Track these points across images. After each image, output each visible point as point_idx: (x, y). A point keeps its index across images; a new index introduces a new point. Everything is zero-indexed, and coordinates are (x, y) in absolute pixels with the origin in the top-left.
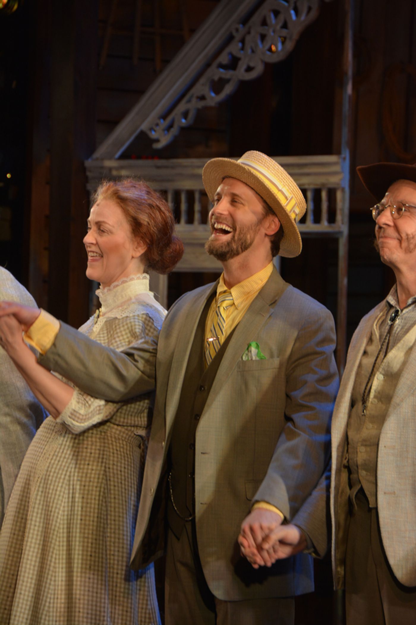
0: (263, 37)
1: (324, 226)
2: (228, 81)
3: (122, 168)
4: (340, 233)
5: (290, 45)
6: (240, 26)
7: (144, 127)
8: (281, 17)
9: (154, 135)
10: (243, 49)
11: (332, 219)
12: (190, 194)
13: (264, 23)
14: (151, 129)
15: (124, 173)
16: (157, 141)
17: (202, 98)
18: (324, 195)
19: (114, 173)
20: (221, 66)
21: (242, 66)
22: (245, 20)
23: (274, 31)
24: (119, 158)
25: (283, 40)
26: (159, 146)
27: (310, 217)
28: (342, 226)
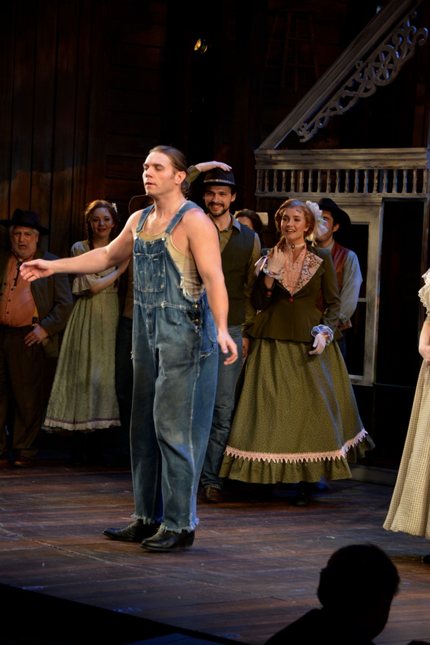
0: (376, 69)
1: (414, 194)
2: (351, 98)
3: (279, 155)
4: (426, 199)
5: (394, 74)
6: (361, 62)
7: (294, 128)
8: (389, 56)
9: (300, 134)
10: (362, 77)
11: (420, 190)
12: (324, 172)
13: (378, 60)
14: (299, 130)
15: (280, 158)
16: (303, 137)
17: (334, 109)
18: (415, 173)
19: (274, 158)
20: (347, 88)
21: (362, 88)
22: (364, 58)
23: (384, 66)
24: (277, 149)
25: (390, 71)
26: (304, 140)
27: (405, 188)
28: (426, 194)
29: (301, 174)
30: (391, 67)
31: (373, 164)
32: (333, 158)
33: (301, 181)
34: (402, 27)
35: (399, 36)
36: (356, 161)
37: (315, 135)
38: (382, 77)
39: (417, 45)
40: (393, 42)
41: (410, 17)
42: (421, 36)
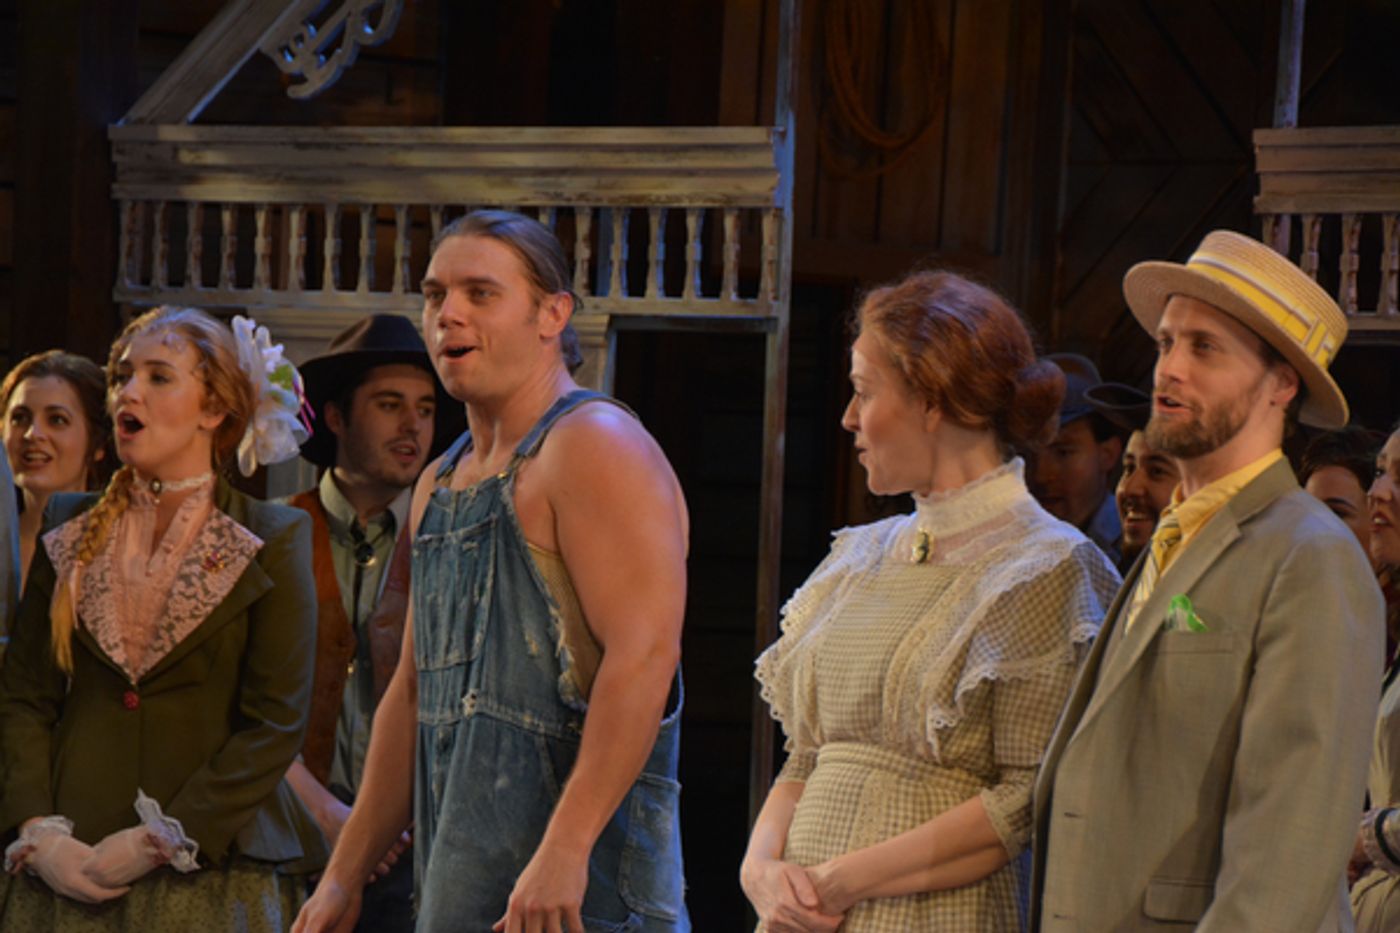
1: (728, 305)
3: (207, 145)
4: (770, 321)
7: (264, 43)
9: (289, 64)
11: (749, 287)
12: (384, 219)
14: (285, 49)
15: (211, 157)
16: (300, 79)
18: (729, 223)
19: (186, 157)
24: (200, 121)
26: (303, 92)
27: (692, 280)
28: (775, 304)
29: (295, 220)
31: (572, 188)
32: (416, 159)
33: (295, 246)
36: (508, 174)
37: (347, 72)
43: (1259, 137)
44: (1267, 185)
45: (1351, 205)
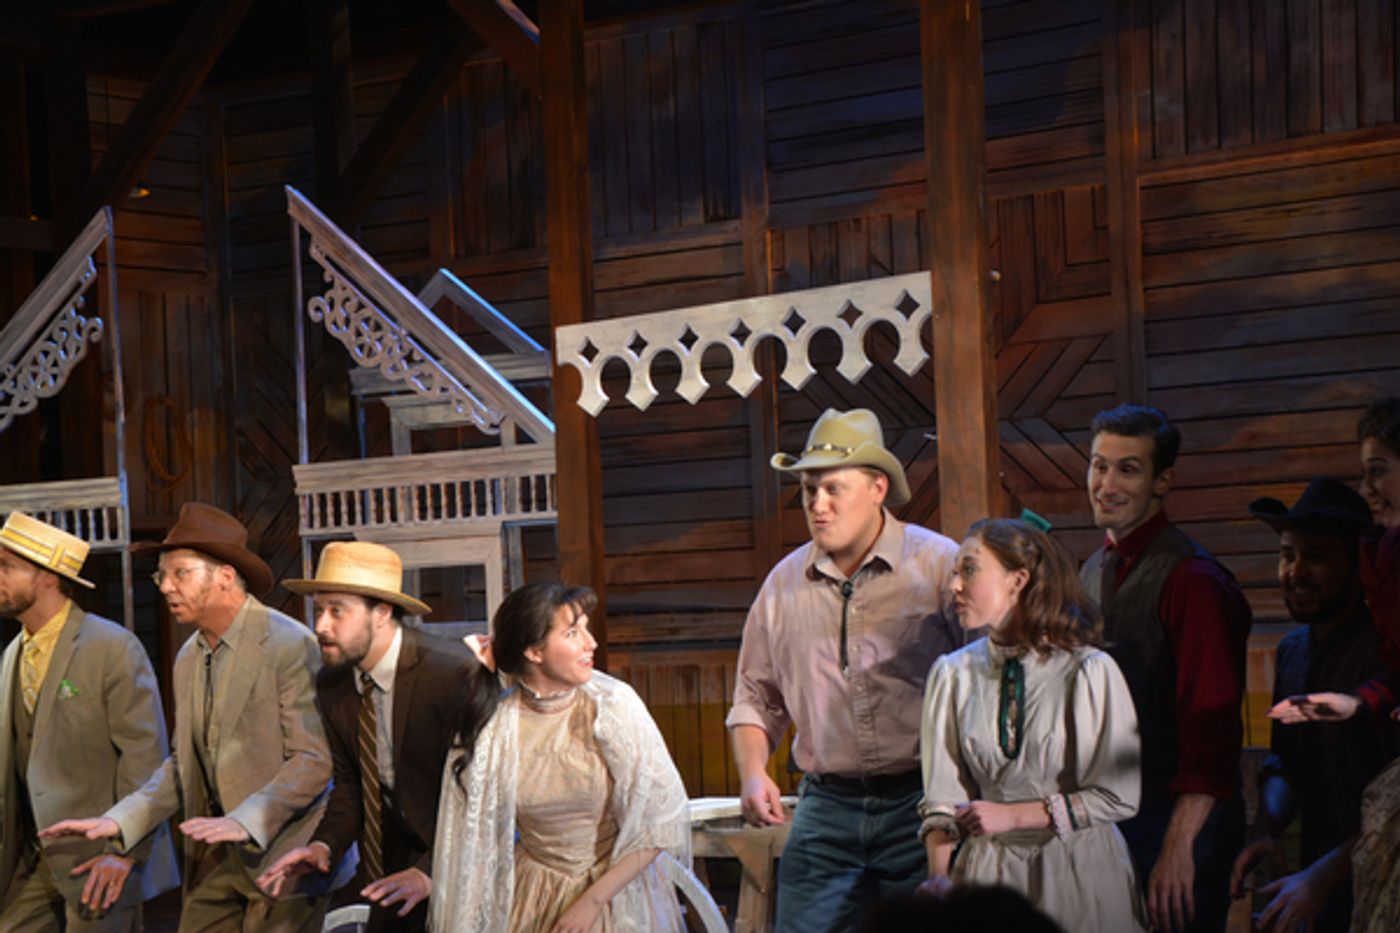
0: (35, 375)
1: (107, 542)
4: (123, 547)
5: (61, 381)
6: (11, 367)
8: (51, 358)
10: (15, 386)
11: (114, 535)
13: (35, 362)
18: (105, 513)
21: (16, 402)
22: (16, 361)
23: (44, 370)
25: (55, 377)
27: (92, 535)
28: (124, 540)
30: (55, 370)
34: (64, 318)
35: (63, 329)
38: (43, 384)
39: (89, 341)
40: (55, 338)
41: (75, 305)
42: (94, 330)
43: (295, 468)
44: (299, 484)
45: (329, 491)
